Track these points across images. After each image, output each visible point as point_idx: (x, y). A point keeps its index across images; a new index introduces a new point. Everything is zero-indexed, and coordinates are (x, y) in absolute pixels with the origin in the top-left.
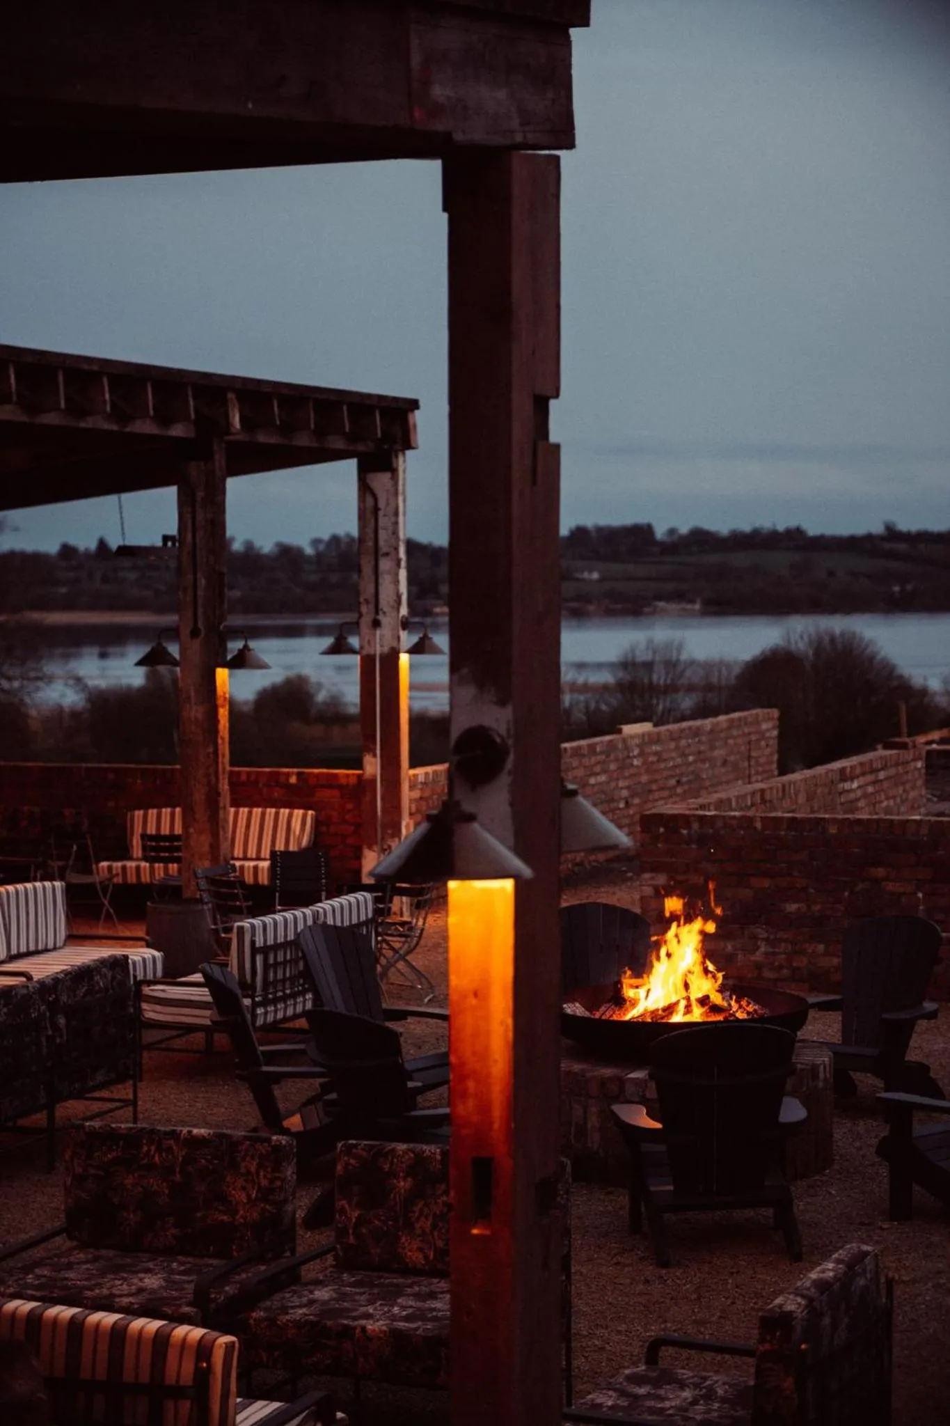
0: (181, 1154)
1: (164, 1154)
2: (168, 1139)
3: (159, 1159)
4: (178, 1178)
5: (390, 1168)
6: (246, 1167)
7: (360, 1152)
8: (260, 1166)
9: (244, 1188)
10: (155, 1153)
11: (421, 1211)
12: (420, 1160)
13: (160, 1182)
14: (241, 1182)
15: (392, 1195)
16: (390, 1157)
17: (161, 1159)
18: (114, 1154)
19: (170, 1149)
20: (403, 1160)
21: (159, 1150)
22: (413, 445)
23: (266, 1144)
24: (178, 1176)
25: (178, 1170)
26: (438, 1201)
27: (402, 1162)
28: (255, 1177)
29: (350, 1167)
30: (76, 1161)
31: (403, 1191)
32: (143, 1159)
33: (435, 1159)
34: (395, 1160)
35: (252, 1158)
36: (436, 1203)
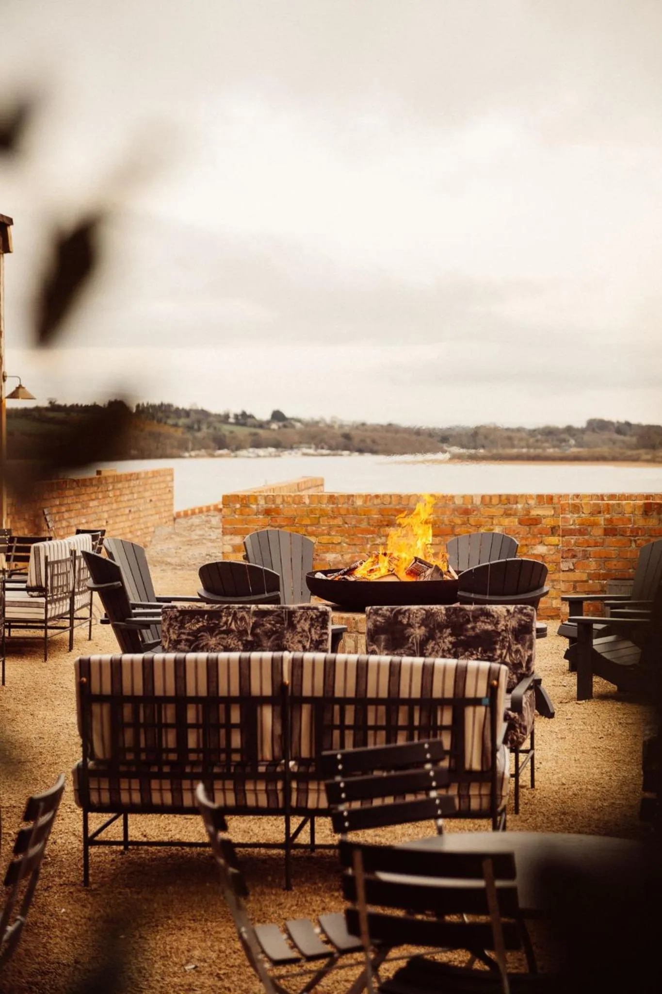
0: (251, 621)
1: (239, 622)
2: (242, 612)
3: (235, 625)
4: (250, 638)
5: (408, 622)
6: (301, 627)
7: (385, 612)
8: (312, 625)
9: (300, 642)
10: (232, 622)
11: (433, 648)
12: (429, 615)
13: (236, 641)
14: (297, 638)
15: (410, 640)
16: (407, 614)
17: (237, 626)
18: (201, 624)
19: (243, 619)
20: (417, 615)
21: (235, 618)
22: (11, 250)
23: (315, 611)
24: (250, 636)
25: (249, 632)
26: (446, 640)
27: (416, 617)
28: (308, 633)
29: (378, 623)
30: (171, 631)
31: (418, 636)
32: (223, 626)
33: (441, 613)
34: (411, 616)
35: (305, 620)
36: (444, 642)
